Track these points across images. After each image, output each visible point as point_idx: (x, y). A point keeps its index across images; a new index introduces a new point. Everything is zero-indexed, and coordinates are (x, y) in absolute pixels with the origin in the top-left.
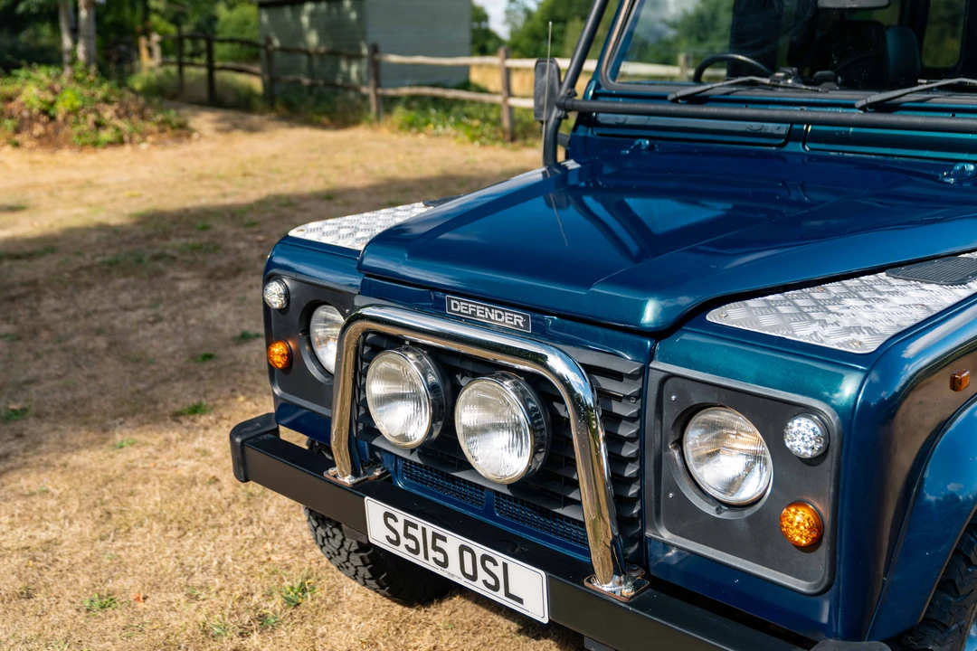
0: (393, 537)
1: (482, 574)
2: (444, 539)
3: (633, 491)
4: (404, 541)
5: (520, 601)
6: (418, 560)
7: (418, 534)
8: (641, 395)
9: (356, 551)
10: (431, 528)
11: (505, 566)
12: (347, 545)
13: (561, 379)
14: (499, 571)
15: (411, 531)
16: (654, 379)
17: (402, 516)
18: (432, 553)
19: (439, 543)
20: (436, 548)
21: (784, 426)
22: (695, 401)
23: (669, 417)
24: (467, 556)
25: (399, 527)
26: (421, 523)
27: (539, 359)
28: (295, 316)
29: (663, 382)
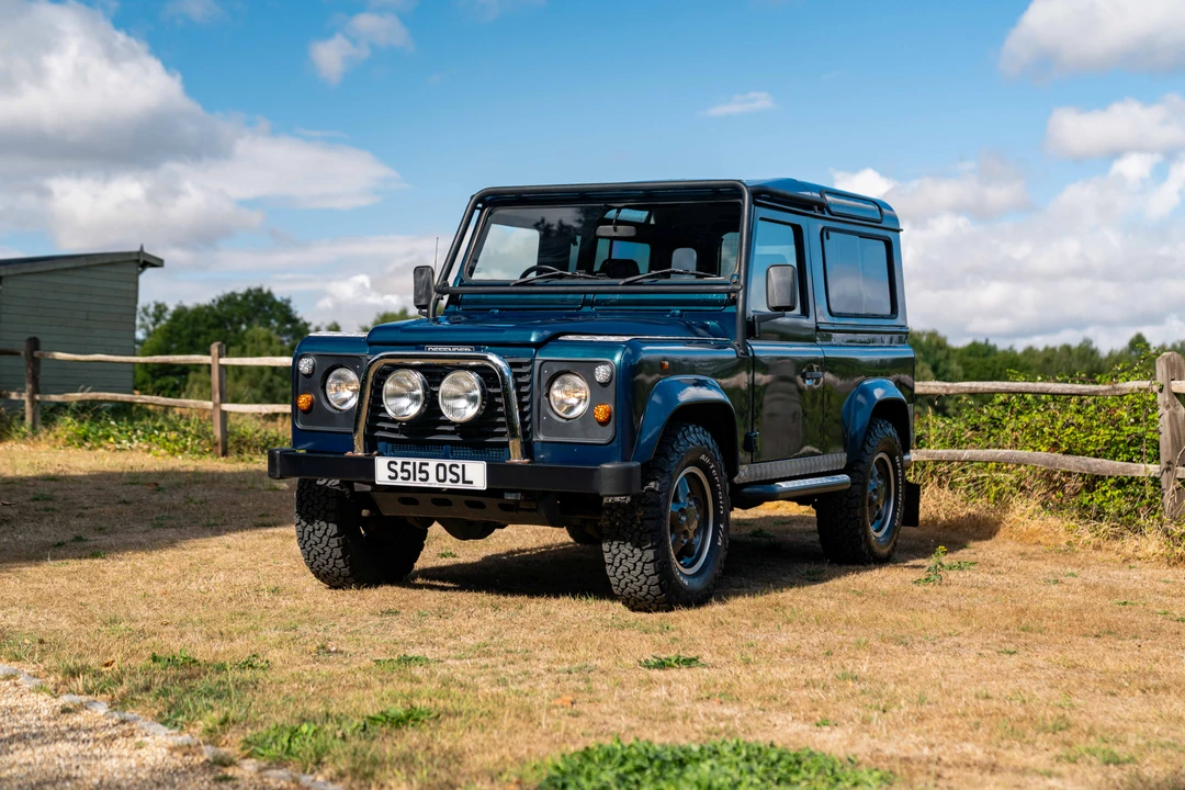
0: (393, 475)
1: (450, 476)
2: (427, 464)
3: (527, 419)
4: (400, 474)
5: (471, 482)
6: (410, 483)
7: (410, 468)
8: (531, 372)
9: (334, 537)
10: (418, 461)
11: (463, 466)
12: (329, 531)
13: (496, 365)
14: (459, 471)
15: (406, 467)
16: (537, 363)
17: (399, 461)
18: (418, 476)
19: (424, 468)
20: (421, 471)
21: (594, 371)
22: (555, 371)
23: (544, 382)
24: (441, 469)
25: (398, 468)
26: (412, 460)
27: (485, 358)
28: (318, 377)
29: (541, 365)
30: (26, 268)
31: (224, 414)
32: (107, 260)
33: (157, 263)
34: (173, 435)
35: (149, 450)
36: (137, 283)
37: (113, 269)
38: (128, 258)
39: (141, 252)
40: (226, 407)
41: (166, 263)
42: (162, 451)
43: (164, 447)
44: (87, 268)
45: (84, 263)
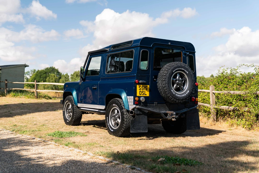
30: (6, 67)
31: (37, 92)
32: (19, 66)
33: (28, 66)
34: (29, 95)
35: (25, 98)
36: (24, 70)
37: (20, 67)
38: (23, 65)
39: (25, 64)
40: (37, 91)
41: (29, 66)
42: (27, 98)
43: (27, 97)
44: (16, 67)
45: (15, 66)
